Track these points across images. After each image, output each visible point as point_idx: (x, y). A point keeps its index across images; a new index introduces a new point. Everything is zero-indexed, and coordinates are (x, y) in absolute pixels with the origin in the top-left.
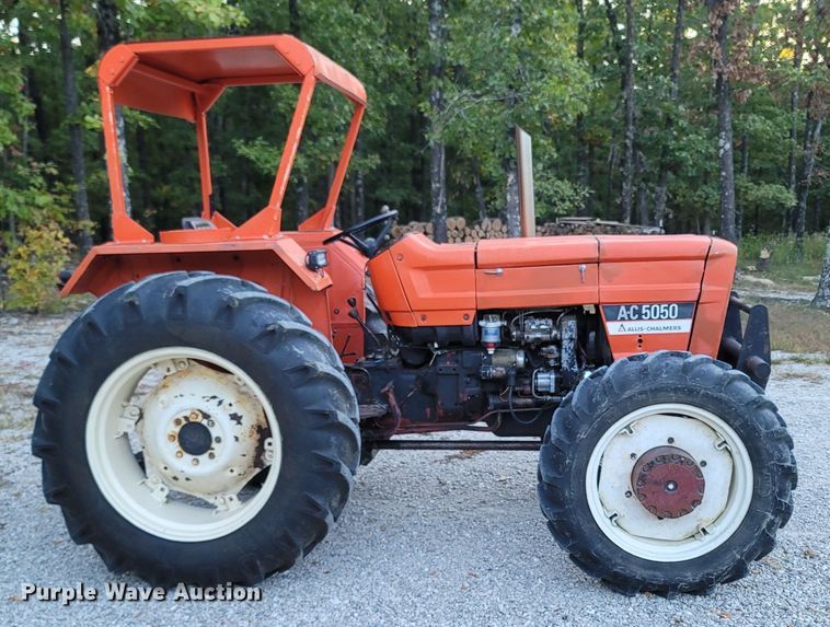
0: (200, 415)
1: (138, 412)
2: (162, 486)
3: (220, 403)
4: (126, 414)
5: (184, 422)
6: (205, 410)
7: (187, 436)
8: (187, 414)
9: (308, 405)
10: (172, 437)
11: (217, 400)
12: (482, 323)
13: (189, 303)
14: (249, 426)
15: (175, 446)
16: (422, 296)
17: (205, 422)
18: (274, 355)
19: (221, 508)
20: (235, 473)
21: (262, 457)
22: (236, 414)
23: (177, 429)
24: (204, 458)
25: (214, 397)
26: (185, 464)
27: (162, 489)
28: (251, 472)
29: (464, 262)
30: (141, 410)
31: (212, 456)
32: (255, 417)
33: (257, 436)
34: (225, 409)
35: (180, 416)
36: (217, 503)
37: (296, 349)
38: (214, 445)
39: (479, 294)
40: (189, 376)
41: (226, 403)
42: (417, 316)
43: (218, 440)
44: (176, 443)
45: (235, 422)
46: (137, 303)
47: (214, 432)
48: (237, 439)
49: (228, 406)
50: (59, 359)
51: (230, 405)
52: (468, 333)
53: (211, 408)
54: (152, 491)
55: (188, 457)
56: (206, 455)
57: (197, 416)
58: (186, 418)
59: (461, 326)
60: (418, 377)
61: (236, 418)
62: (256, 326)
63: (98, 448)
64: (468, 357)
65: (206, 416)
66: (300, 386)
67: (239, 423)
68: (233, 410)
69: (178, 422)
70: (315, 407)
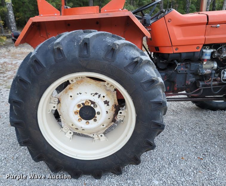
0: (90, 102)
1: (57, 100)
2: (70, 131)
3: (99, 96)
4: (52, 101)
5: (82, 106)
6: (93, 100)
7: (83, 112)
8: (84, 102)
9: (152, 99)
10: (76, 113)
11: (98, 95)
12: (204, 50)
13: (91, 48)
14: (112, 106)
15: (78, 116)
16: (178, 39)
17: (92, 106)
18: (136, 74)
19: (96, 139)
20: (105, 126)
21: (115, 118)
22: (106, 101)
23: (79, 109)
24: (91, 121)
25: (96, 94)
26: (82, 124)
27: (70, 133)
28: (110, 124)
29: (202, 21)
30: (59, 99)
31: (95, 120)
32: (114, 101)
33: (114, 110)
34: (101, 99)
35: (80, 103)
36: (94, 136)
37: (146, 71)
38: (96, 115)
39: (207, 37)
40: (82, 84)
41: (102, 96)
42: (174, 48)
43: (99, 113)
44: (78, 115)
45: (106, 105)
46: (61, 49)
47: (97, 110)
48: (107, 112)
49: (103, 98)
50: (20, 79)
51: (104, 97)
52: (197, 55)
53: (95, 99)
54: (65, 133)
55: (84, 121)
56: (92, 120)
57: (89, 103)
58: (83, 104)
59: (194, 52)
60: (166, 74)
61: (106, 103)
62: (127, 59)
63: (43, 122)
64: (194, 66)
65: (93, 103)
66: (149, 90)
67: (108, 105)
68: (105, 99)
69: (79, 106)
70: (155, 100)
